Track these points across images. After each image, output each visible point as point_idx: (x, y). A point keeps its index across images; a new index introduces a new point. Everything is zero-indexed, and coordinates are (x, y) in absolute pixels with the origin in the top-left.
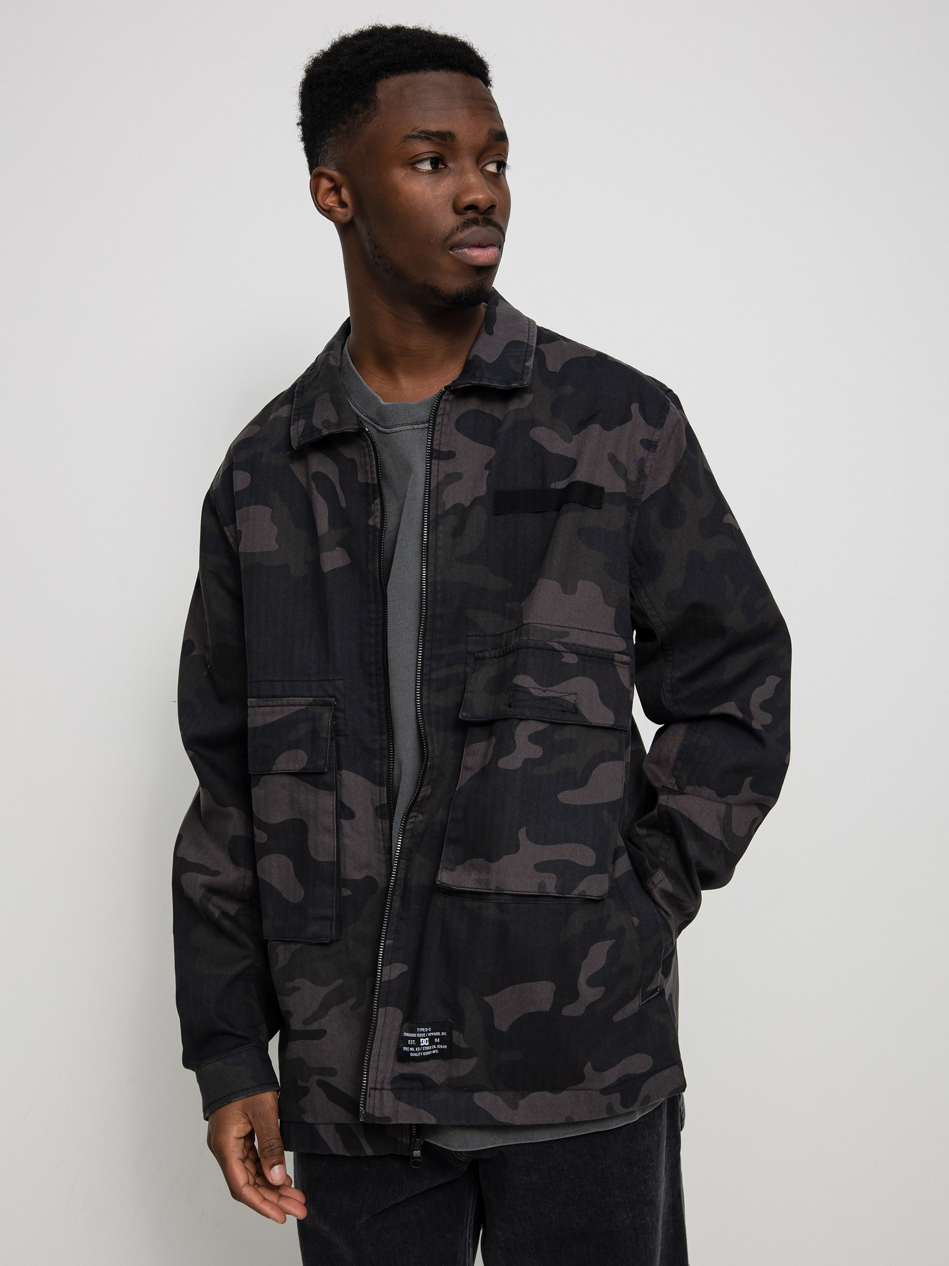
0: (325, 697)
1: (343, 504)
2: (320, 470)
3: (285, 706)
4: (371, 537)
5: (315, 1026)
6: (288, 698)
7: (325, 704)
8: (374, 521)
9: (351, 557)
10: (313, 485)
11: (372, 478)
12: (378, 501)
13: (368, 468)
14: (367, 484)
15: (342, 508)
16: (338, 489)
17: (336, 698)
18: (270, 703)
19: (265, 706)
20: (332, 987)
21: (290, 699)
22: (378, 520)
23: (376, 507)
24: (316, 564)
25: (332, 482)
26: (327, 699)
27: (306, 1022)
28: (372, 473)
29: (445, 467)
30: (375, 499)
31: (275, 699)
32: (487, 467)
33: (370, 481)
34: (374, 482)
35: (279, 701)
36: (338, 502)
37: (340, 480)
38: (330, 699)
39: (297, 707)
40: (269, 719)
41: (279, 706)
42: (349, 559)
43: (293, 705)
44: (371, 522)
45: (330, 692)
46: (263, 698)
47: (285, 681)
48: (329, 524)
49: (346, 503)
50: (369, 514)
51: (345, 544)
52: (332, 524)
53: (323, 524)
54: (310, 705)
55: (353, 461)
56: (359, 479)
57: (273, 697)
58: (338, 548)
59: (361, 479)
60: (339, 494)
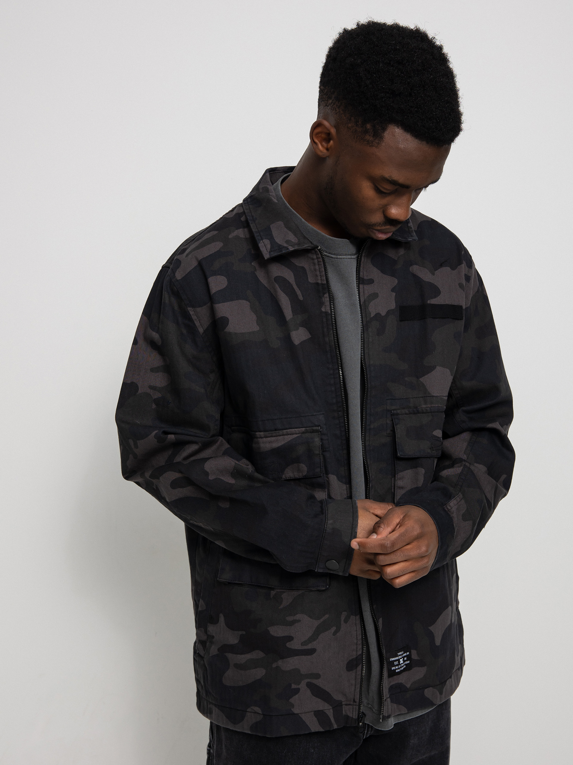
0: (313, 427)
1: (301, 298)
2: (280, 275)
3: (285, 435)
4: (324, 320)
5: (309, 647)
6: (287, 430)
7: (313, 431)
8: (326, 308)
9: (310, 333)
10: (277, 286)
11: (321, 280)
12: (327, 295)
13: (318, 273)
14: (317, 284)
15: (300, 301)
16: (295, 287)
17: (321, 427)
18: (274, 434)
19: (271, 437)
20: (322, 620)
21: (289, 430)
22: (328, 308)
23: (326, 298)
24: (288, 339)
25: (289, 283)
26: (315, 428)
27: (303, 644)
28: (321, 276)
29: (368, 289)
30: (324, 294)
31: (278, 431)
32: (393, 290)
33: (319, 282)
34: (323, 283)
35: (281, 432)
36: (297, 296)
37: (295, 281)
38: (317, 428)
39: (294, 435)
40: (275, 445)
41: (281, 436)
42: (309, 335)
43: (290, 434)
44: (323, 310)
45: (316, 423)
46: (269, 431)
47: (282, 419)
48: (292, 312)
49: (303, 296)
50: (322, 304)
51: (306, 324)
52: (294, 311)
53: (288, 313)
54: (303, 433)
55: (303, 268)
56: (309, 280)
57: (276, 430)
58: (300, 328)
59: (311, 280)
60: (296, 291)
